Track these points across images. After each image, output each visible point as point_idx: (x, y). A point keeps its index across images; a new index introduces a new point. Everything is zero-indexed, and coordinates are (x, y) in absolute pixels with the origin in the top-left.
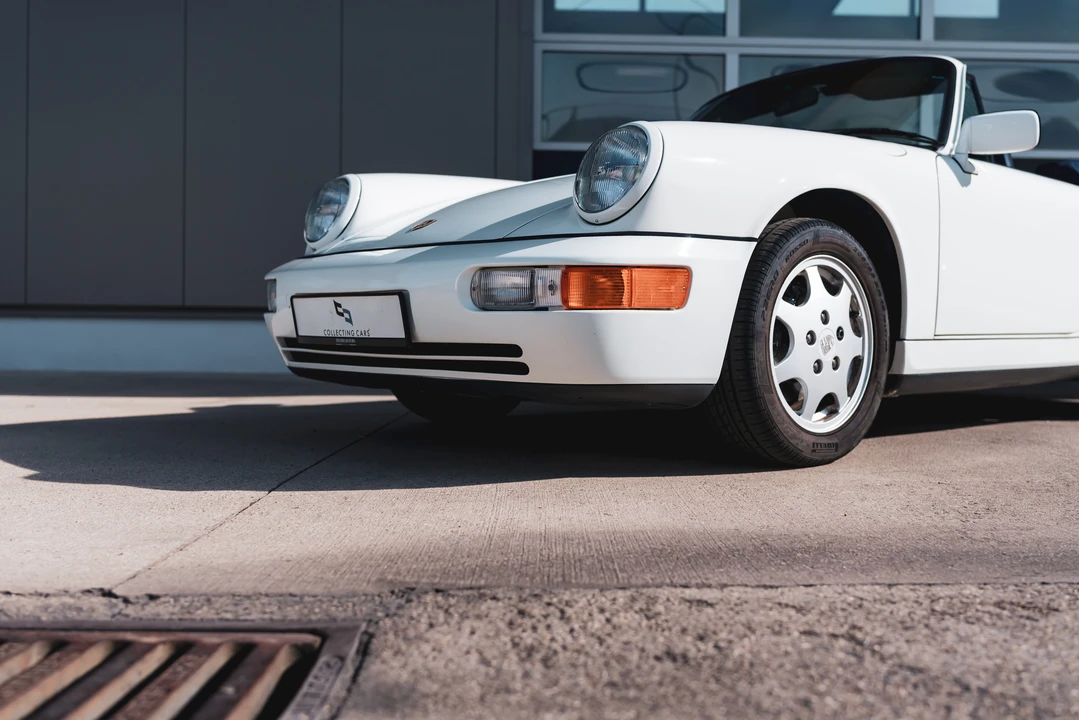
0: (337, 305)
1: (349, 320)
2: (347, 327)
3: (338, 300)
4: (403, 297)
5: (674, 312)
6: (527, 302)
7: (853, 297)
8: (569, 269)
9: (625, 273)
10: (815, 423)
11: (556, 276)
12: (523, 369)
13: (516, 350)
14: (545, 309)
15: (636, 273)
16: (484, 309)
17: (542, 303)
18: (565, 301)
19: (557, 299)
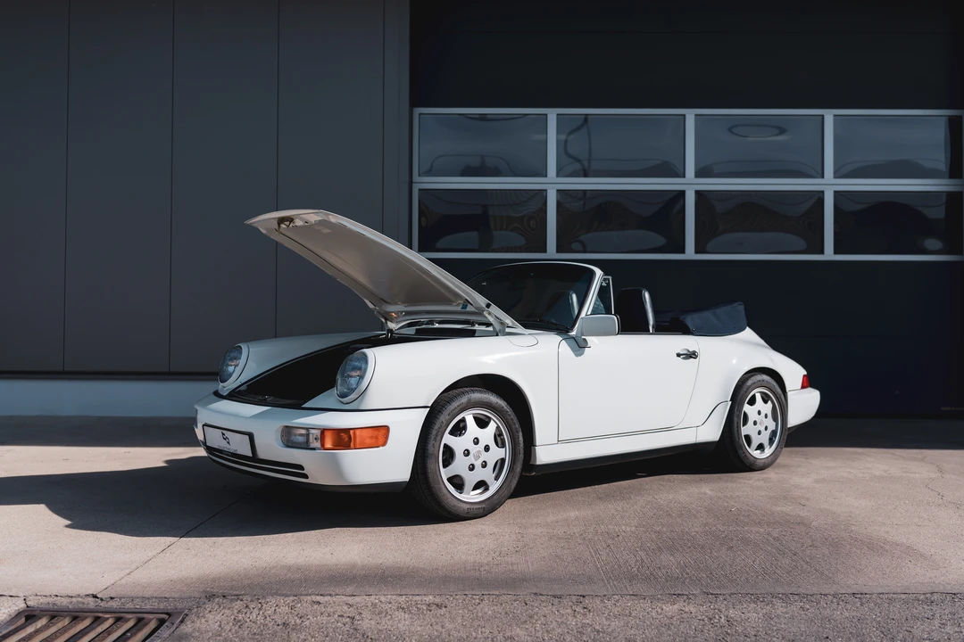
0: (223, 434)
1: (228, 443)
2: (227, 445)
3: (224, 432)
4: (251, 436)
5: (381, 448)
6: (306, 446)
7: (498, 427)
8: (323, 431)
9: (352, 432)
10: (472, 497)
11: (317, 432)
12: (306, 476)
13: (301, 467)
14: (314, 449)
15: (358, 432)
16: (288, 446)
17: (312, 446)
18: (323, 445)
19: (318, 444)
